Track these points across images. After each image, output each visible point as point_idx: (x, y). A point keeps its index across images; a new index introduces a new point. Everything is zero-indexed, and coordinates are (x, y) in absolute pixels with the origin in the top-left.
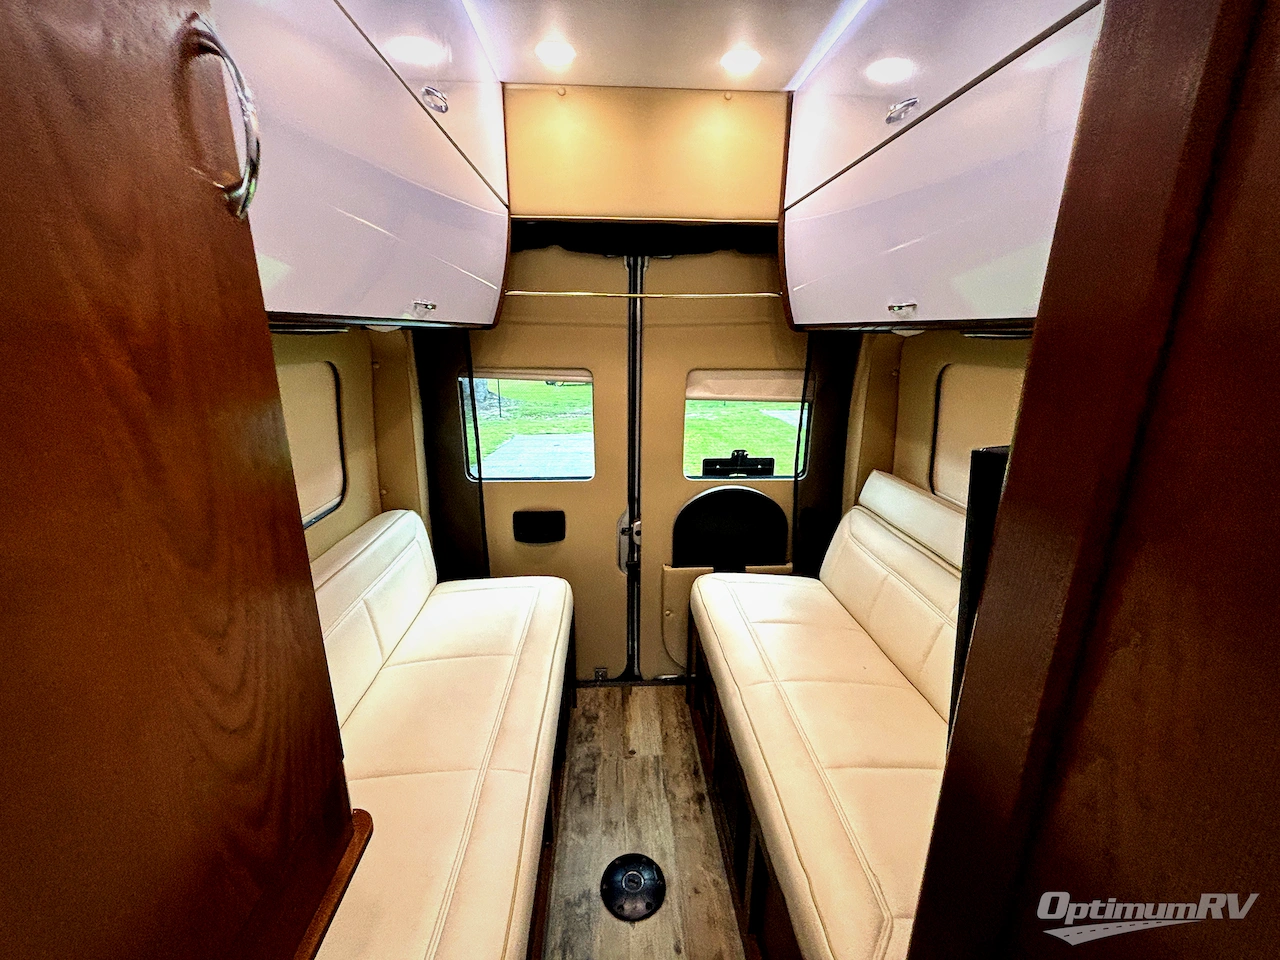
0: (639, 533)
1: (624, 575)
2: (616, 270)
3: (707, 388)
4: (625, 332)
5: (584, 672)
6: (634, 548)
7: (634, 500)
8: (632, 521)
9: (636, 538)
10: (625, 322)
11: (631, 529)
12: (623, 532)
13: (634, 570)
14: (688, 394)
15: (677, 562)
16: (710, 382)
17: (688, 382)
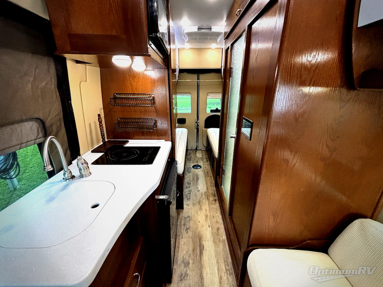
0: (199, 123)
1: (196, 130)
2: (195, 76)
3: (211, 96)
4: (197, 86)
5: (189, 148)
6: (198, 125)
7: (198, 117)
8: (197, 121)
9: (198, 124)
10: (197, 85)
11: (197, 122)
12: (196, 122)
13: (198, 129)
14: (207, 97)
15: (205, 128)
16: (211, 95)
17: (207, 95)
